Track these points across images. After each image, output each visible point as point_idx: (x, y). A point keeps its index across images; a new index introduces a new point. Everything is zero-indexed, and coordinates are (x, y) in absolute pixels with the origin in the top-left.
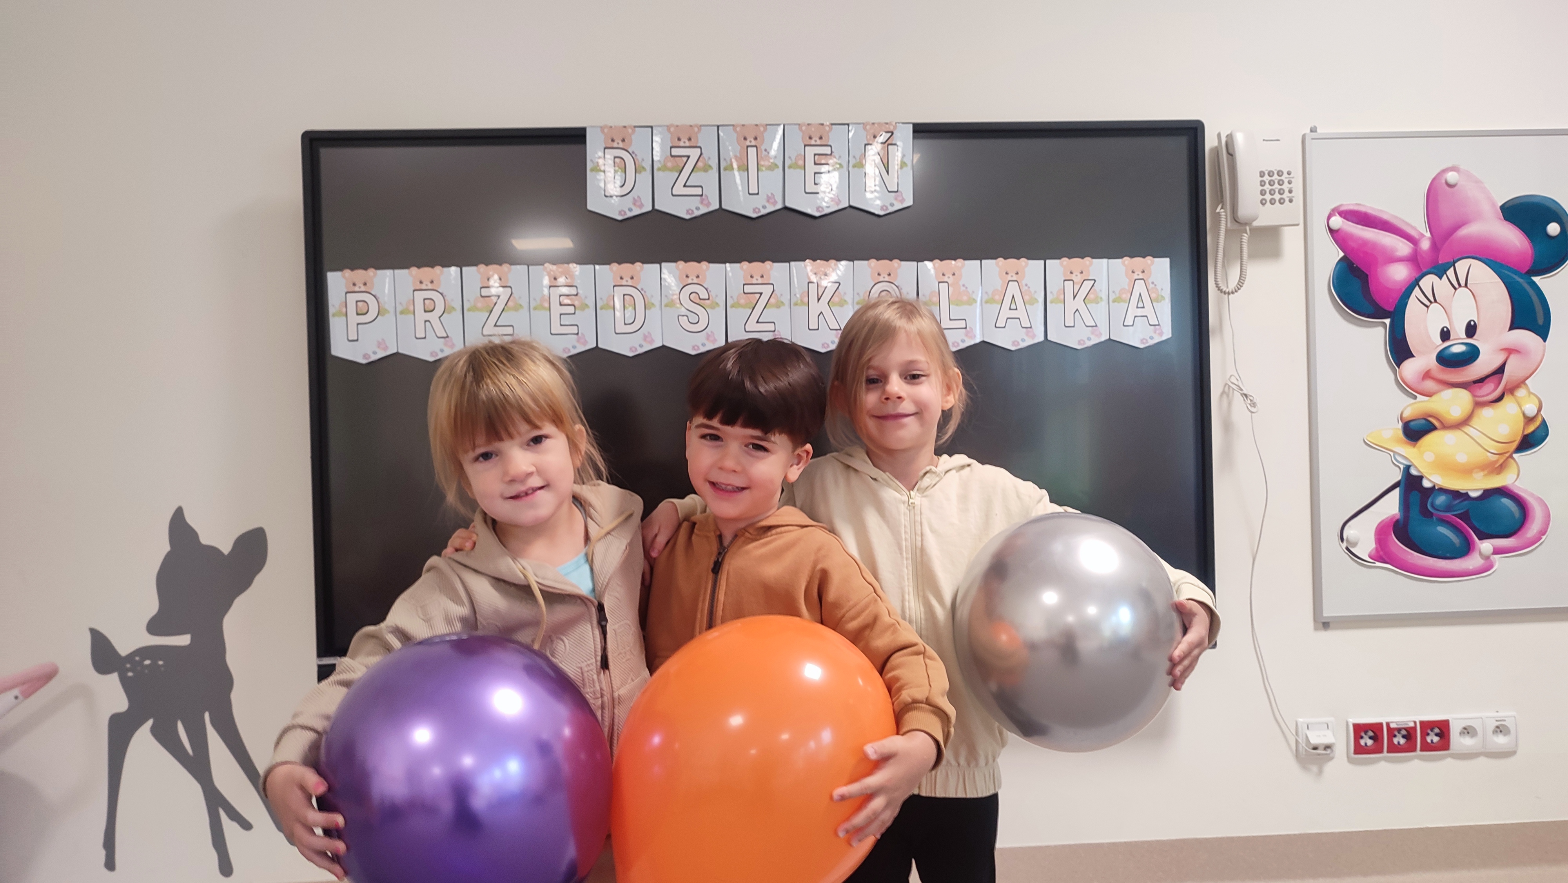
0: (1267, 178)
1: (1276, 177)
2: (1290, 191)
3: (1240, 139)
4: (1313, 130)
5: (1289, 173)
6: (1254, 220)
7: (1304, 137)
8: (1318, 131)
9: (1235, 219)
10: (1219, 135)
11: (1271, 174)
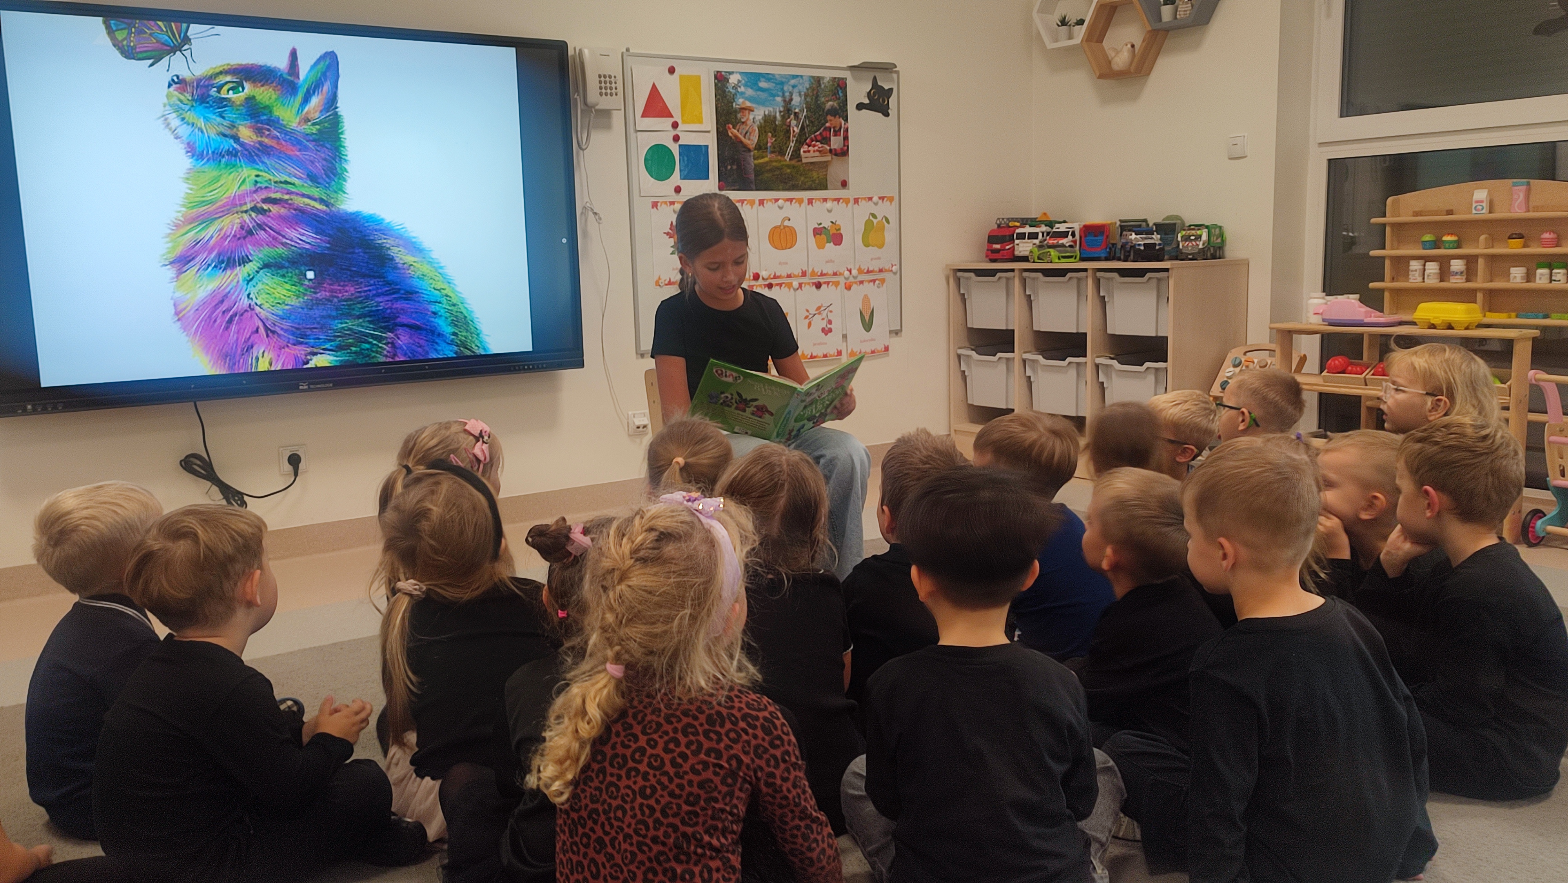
0: (602, 79)
1: (608, 79)
2: (616, 89)
3: (586, 52)
4: (628, 50)
5: (615, 77)
6: (597, 105)
7: (622, 53)
8: (630, 50)
9: (585, 103)
10: (575, 49)
11: (605, 77)
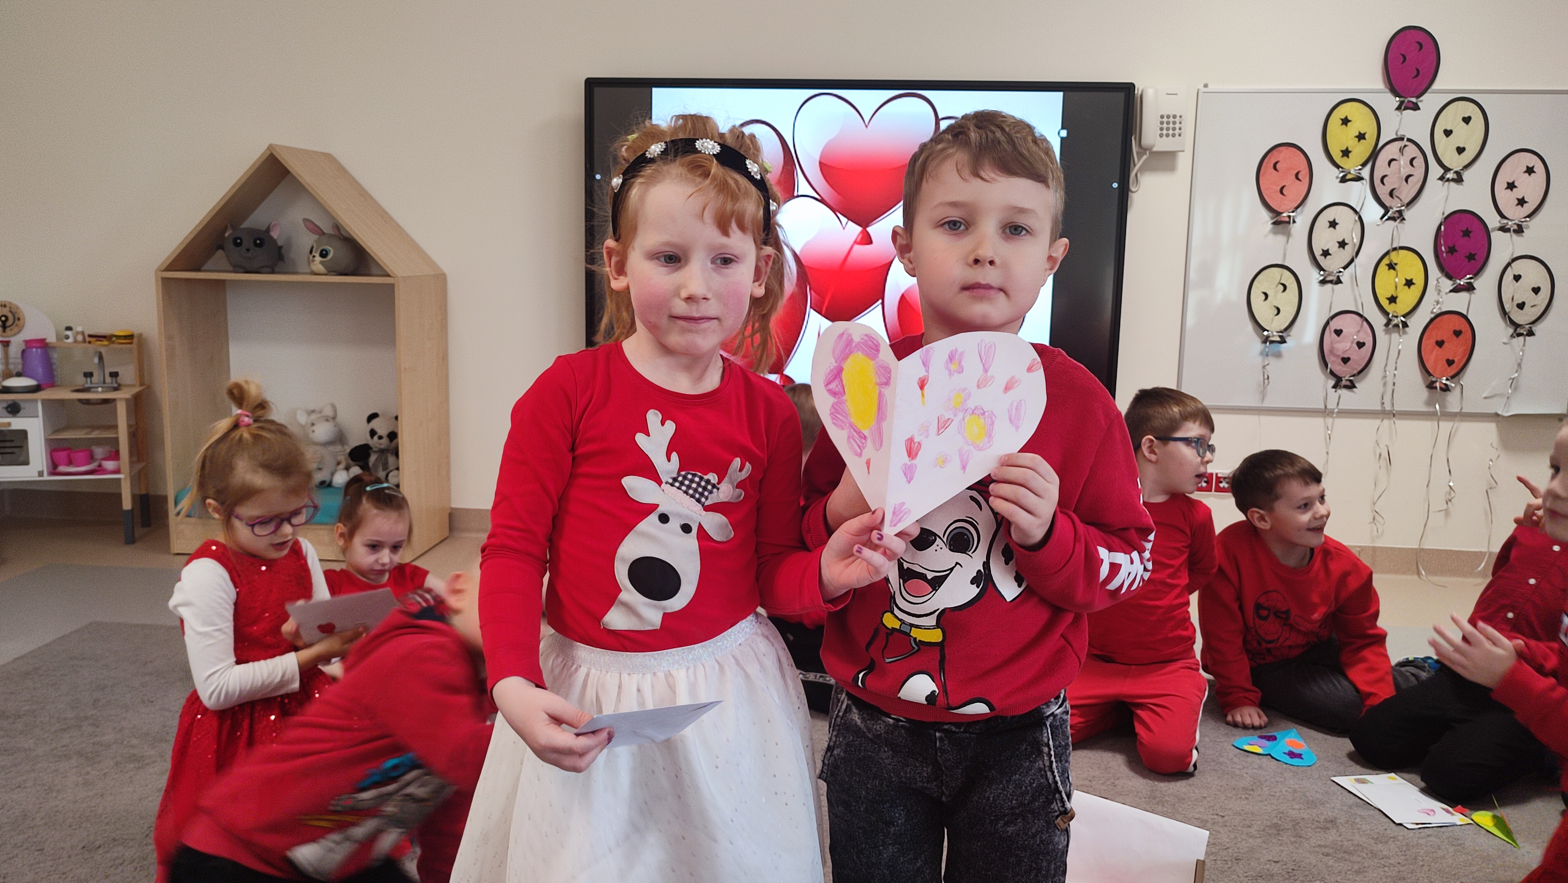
0: (1165, 120)
1: (1171, 119)
2: (1180, 129)
3: (1150, 93)
4: (1206, 86)
5: (1181, 117)
6: (1154, 146)
7: (1198, 90)
8: (1209, 86)
9: (1142, 146)
11: (1168, 117)
